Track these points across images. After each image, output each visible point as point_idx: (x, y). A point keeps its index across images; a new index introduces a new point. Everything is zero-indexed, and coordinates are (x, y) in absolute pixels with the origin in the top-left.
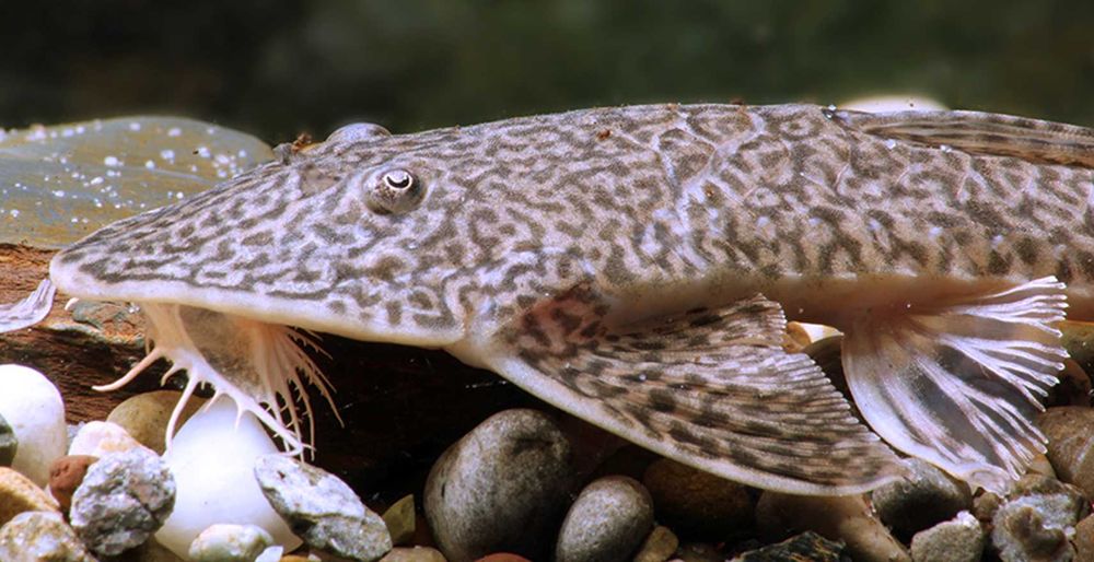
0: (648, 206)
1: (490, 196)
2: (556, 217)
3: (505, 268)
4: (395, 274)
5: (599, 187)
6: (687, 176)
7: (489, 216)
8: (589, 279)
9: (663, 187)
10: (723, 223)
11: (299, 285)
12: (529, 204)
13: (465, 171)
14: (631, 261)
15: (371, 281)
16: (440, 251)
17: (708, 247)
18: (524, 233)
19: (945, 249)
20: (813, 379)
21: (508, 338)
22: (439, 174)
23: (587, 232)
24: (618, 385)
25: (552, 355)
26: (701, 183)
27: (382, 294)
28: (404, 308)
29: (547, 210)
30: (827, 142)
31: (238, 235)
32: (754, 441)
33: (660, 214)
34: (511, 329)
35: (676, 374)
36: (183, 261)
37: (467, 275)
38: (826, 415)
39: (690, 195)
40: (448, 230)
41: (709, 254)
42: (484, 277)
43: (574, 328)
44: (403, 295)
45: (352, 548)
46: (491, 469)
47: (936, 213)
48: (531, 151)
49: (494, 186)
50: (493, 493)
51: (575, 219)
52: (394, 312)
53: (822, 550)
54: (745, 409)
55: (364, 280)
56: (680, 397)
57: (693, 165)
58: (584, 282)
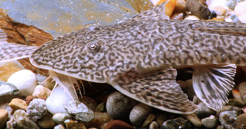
0: (147, 51)
1: (114, 49)
2: (127, 54)
3: (116, 66)
4: (92, 68)
5: (136, 47)
6: (156, 43)
7: (113, 54)
8: (133, 68)
9: (150, 47)
10: (163, 54)
11: (74, 69)
12: (122, 52)
13: (109, 43)
14: (143, 64)
15: (88, 69)
16: (102, 63)
17: (159, 60)
18: (120, 58)
19: (212, 58)
20: (180, 91)
21: (116, 81)
22: (104, 43)
23: (133, 58)
24: (140, 90)
25: (126, 84)
26: (159, 45)
27: (90, 73)
28: (94, 76)
29: (125, 53)
30: (188, 34)
31: (63, 56)
32: (168, 103)
33: (149, 53)
34: (117, 79)
35: (152, 88)
36: (52, 61)
37: (108, 68)
38: (183, 99)
39: (156, 48)
40: (104, 58)
41: (160, 61)
42: (111, 68)
43: (131, 78)
44: (94, 73)
45: (85, 119)
46: (112, 106)
47: (210, 50)
48: (124, 38)
49: (115, 47)
50: (113, 110)
51: (131, 55)
52: (92, 77)
53: (182, 122)
54: (166, 96)
55: (86, 69)
56: (153, 93)
57: (157, 41)
58: (132, 69)
